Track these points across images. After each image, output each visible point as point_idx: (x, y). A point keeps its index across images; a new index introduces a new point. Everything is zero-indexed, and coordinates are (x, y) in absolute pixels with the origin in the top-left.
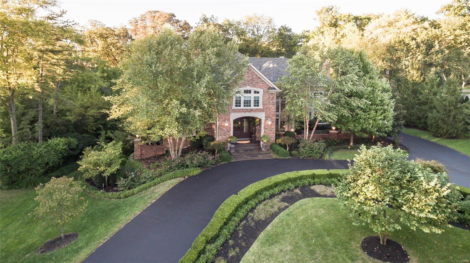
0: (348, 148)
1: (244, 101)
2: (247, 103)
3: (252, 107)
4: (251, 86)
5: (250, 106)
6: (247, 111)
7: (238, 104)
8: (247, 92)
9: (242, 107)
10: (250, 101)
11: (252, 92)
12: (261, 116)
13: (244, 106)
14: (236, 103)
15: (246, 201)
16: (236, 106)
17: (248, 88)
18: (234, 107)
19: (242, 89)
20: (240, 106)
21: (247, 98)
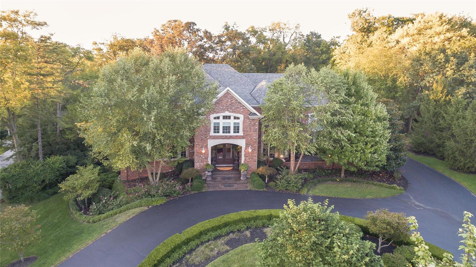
0: (336, 181)
1: (223, 127)
2: (226, 129)
3: (232, 133)
4: (230, 112)
5: (229, 132)
6: (226, 137)
7: (216, 130)
8: (225, 117)
9: (221, 133)
10: (230, 127)
11: (232, 118)
12: (242, 143)
13: (223, 132)
14: (215, 129)
15: (187, 242)
16: (215, 132)
17: (227, 113)
18: (212, 133)
19: (221, 115)
20: (218, 132)
21: (226, 124)
